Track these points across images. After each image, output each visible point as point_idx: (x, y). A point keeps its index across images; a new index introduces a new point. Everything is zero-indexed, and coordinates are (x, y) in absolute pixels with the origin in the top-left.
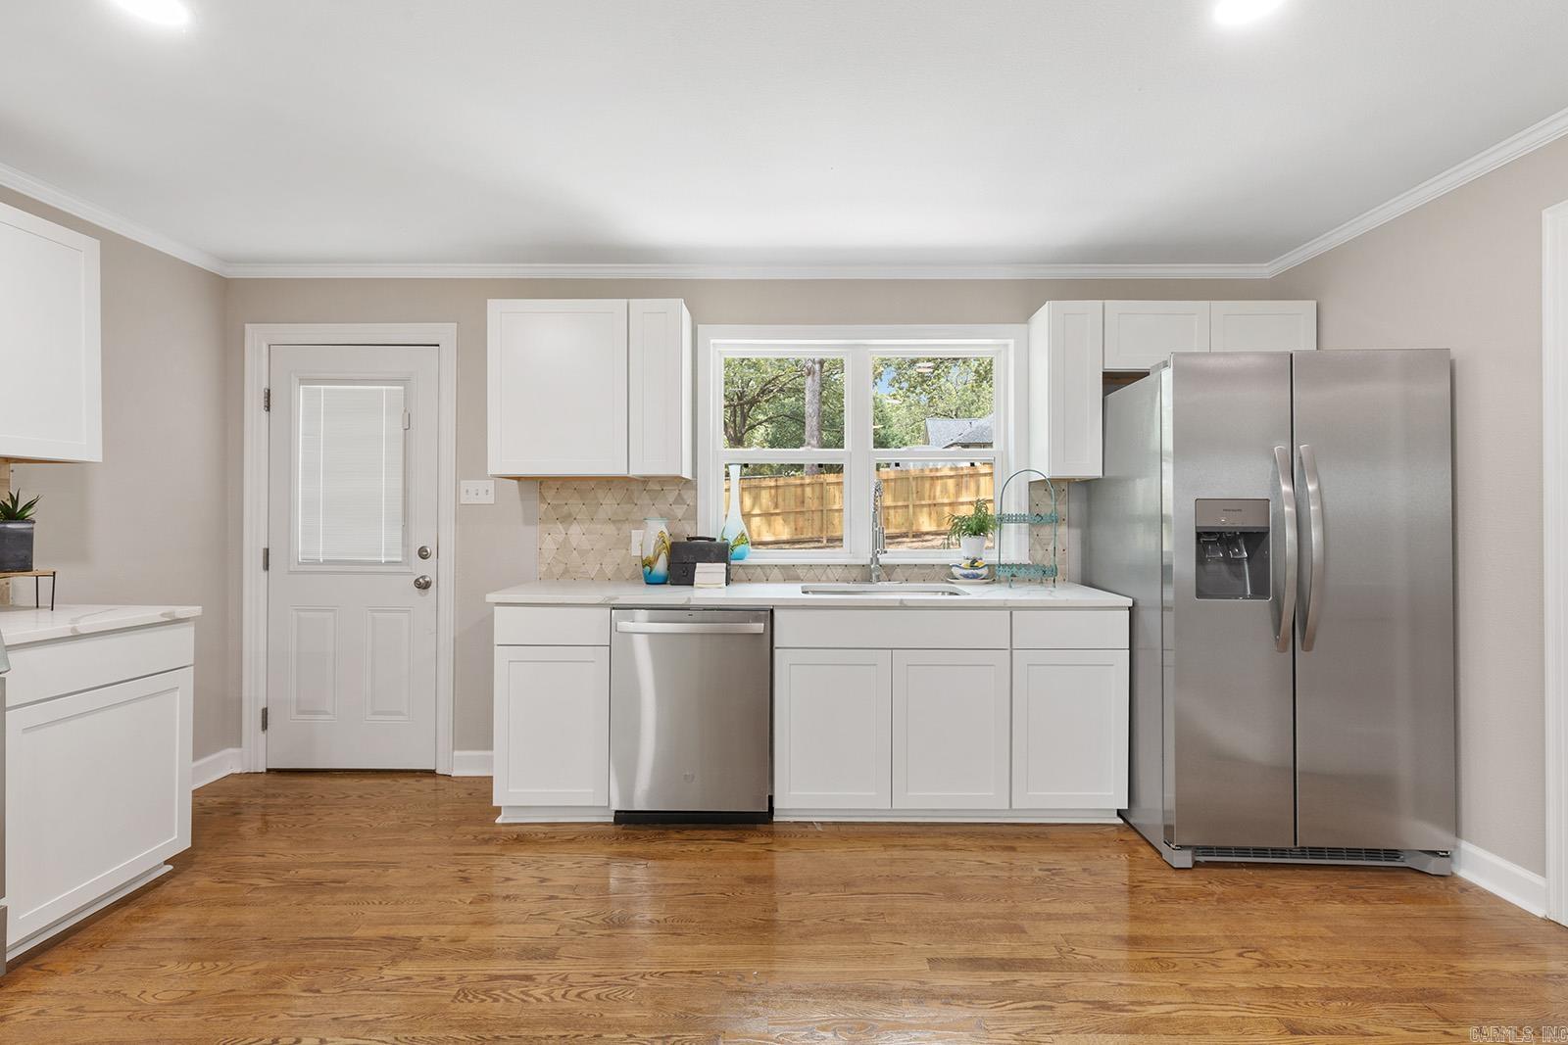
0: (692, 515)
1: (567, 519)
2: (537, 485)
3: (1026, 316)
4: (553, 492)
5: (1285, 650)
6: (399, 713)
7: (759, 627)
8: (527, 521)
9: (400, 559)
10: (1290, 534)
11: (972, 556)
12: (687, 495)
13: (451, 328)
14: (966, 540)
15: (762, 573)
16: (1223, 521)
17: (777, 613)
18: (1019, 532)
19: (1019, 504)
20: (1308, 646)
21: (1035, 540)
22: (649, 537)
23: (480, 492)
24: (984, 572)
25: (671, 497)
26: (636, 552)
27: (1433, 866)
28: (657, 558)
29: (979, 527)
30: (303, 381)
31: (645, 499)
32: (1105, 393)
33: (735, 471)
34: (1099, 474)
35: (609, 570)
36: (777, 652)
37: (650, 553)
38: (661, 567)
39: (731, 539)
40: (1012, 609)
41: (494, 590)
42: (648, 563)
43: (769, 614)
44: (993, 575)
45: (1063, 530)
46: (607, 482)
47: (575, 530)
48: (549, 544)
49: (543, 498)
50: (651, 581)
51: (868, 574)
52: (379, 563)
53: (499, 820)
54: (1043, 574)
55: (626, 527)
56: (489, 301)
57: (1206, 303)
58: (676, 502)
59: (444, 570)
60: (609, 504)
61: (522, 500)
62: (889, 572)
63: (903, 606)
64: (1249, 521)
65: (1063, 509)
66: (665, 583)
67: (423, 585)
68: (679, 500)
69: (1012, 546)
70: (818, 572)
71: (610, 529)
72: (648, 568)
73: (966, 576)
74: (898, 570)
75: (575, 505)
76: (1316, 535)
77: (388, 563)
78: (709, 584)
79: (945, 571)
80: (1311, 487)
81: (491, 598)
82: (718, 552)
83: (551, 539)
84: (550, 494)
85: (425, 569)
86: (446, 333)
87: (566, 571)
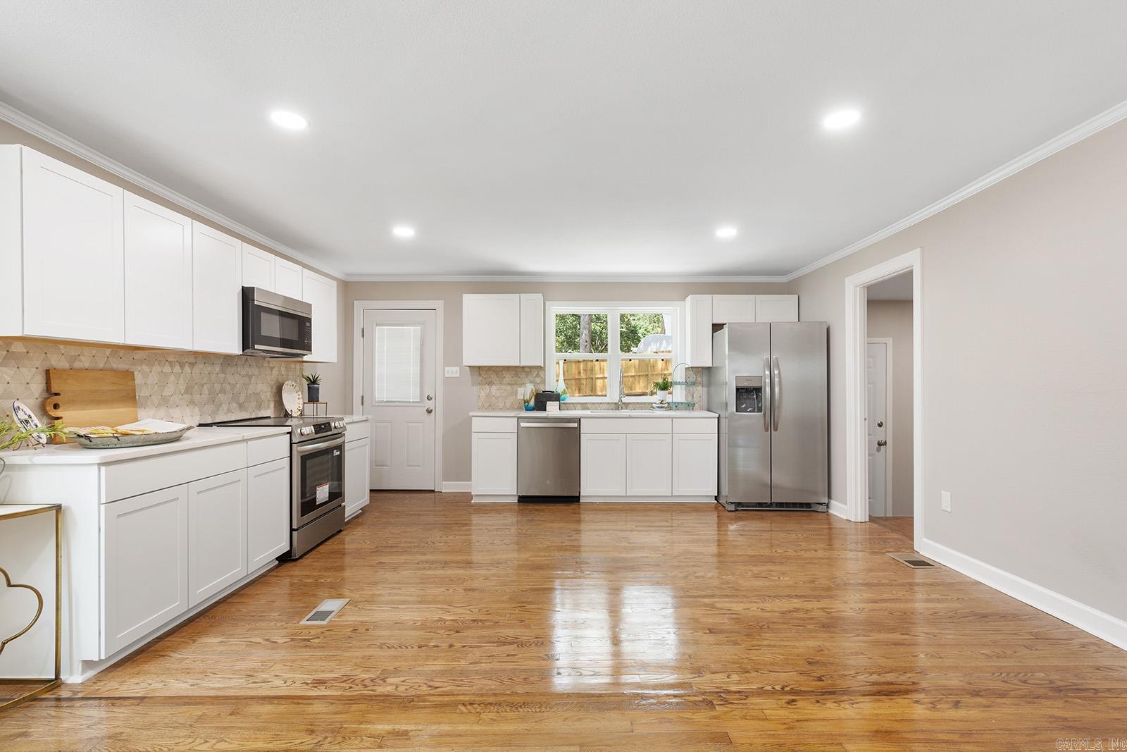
0: (543, 382)
1: (490, 383)
2: (478, 370)
3: (684, 299)
4: (484, 372)
5: (767, 431)
6: (419, 466)
7: (575, 425)
8: (473, 385)
9: (418, 400)
10: (768, 389)
11: (662, 399)
12: (541, 373)
13: (442, 302)
14: (659, 392)
15: (574, 406)
16: (746, 384)
17: (582, 420)
18: (681, 389)
19: (681, 377)
20: (776, 430)
21: (688, 391)
22: (526, 391)
23: (453, 372)
24: (666, 405)
25: (534, 374)
26: (520, 397)
27: (821, 508)
28: (530, 400)
29: (665, 387)
30: (377, 325)
31: (523, 375)
32: (713, 333)
33: (561, 363)
34: (711, 365)
35: (508, 405)
36: (582, 435)
37: (527, 398)
38: (532, 403)
39: (560, 392)
40: (673, 418)
41: (472, 411)
42: (527, 402)
43: (579, 420)
44: (670, 406)
45: (700, 388)
46: (508, 368)
47: (494, 388)
48: (483, 394)
49: (480, 375)
50: (527, 409)
51: (617, 406)
52: (410, 402)
53: (472, 502)
54: (690, 406)
55: (515, 387)
56: (464, 295)
57: (754, 296)
58: (536, 376)
59: (439, 405)
60: (508, 377)
61: (471, 375)
62: (627, 405)
63: (630, 417)
64: (756, 385)
65: (699, 379)
66: (533, 410)
67: (429, 412)
68: (538, 375)
69: (678, 394)
70: (597, 406)
71: (509, 388)
72: (527, 404)
73: (658, 407)
74: (630, 405)
75: (494, 377)
76: (777, 389)
77: (413, 402)
78: (552, 409)
79: (650, 405)
80: (776, 372)
81: (471, 414)
82: (555, 397)
83: (484, 392)
84: (483, 373)
85: (430, 405)
86: (439, 304)
87: (490, 406)
